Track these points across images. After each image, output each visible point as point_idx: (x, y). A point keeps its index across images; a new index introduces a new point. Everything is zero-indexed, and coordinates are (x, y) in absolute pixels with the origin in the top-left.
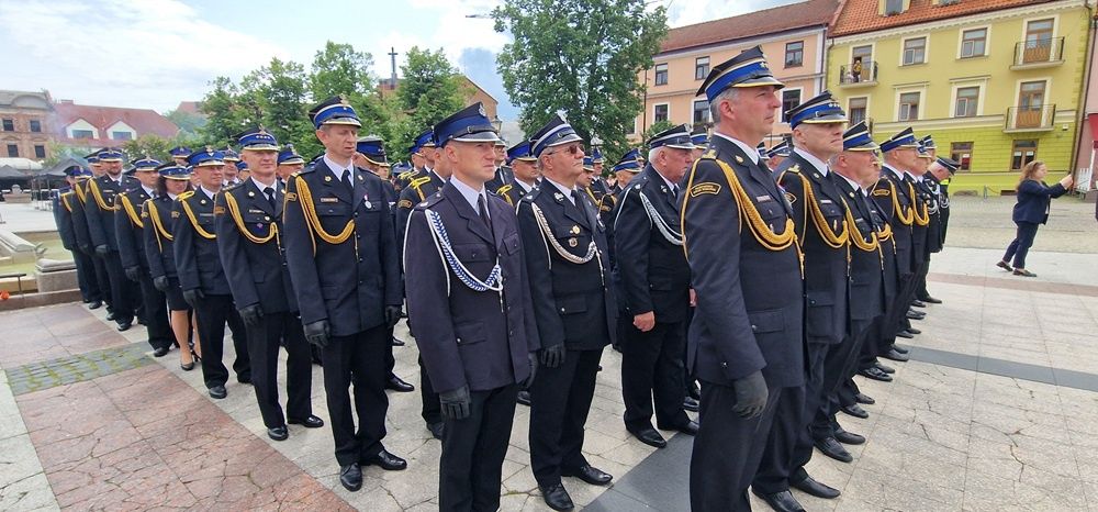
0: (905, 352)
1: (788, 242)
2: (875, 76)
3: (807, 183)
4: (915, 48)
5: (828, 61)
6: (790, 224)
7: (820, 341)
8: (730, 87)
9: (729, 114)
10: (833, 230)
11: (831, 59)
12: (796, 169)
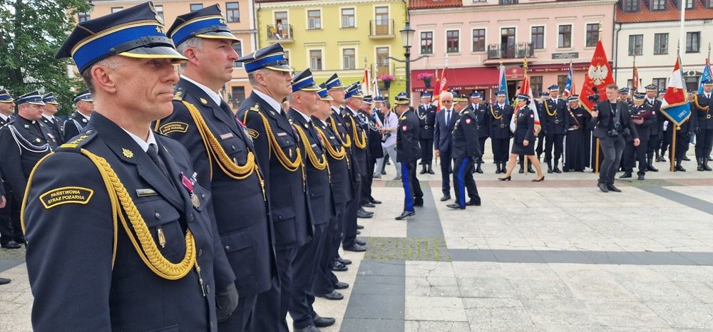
0: (364, 244)
1: (250, 171)
2: (292, 35)
3: (265, 121)
4: (315, 17)
5: (258, 20)
6: (251, 157)
7: (288, 248)
8: (194, 36)
9: (193, 60)
10: (288, 157)
11: (260, 19)
12: (256, 108)
